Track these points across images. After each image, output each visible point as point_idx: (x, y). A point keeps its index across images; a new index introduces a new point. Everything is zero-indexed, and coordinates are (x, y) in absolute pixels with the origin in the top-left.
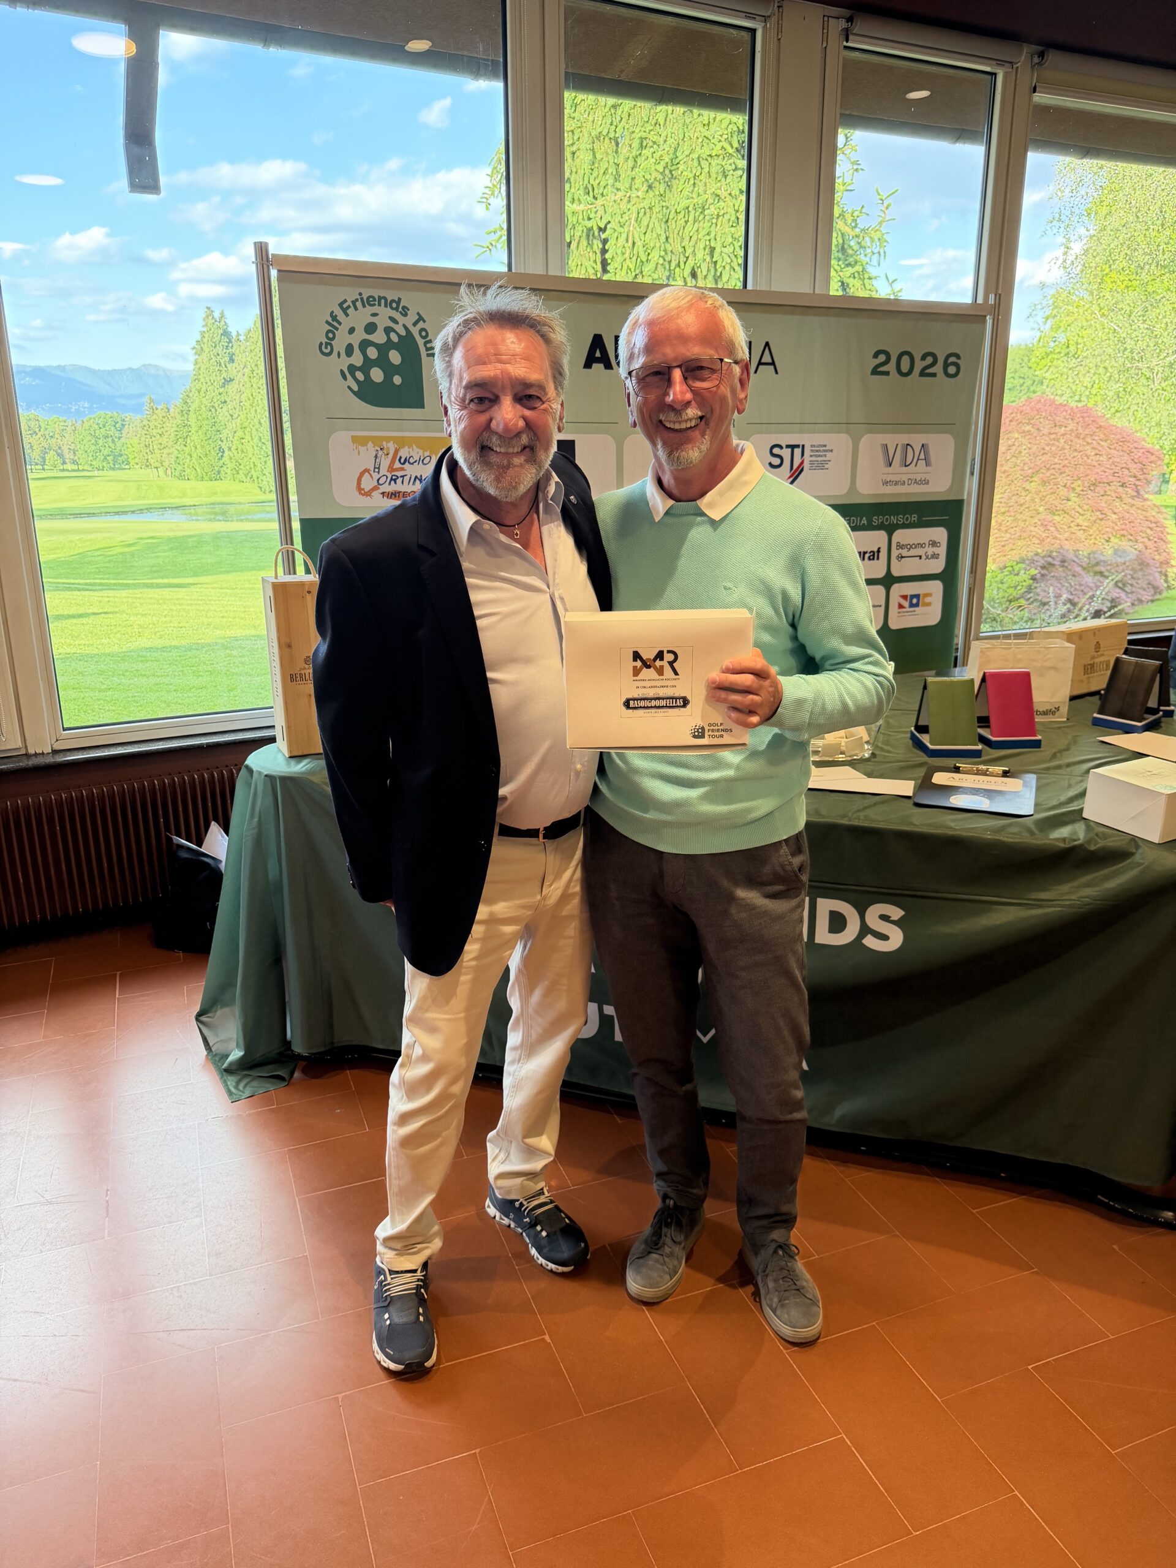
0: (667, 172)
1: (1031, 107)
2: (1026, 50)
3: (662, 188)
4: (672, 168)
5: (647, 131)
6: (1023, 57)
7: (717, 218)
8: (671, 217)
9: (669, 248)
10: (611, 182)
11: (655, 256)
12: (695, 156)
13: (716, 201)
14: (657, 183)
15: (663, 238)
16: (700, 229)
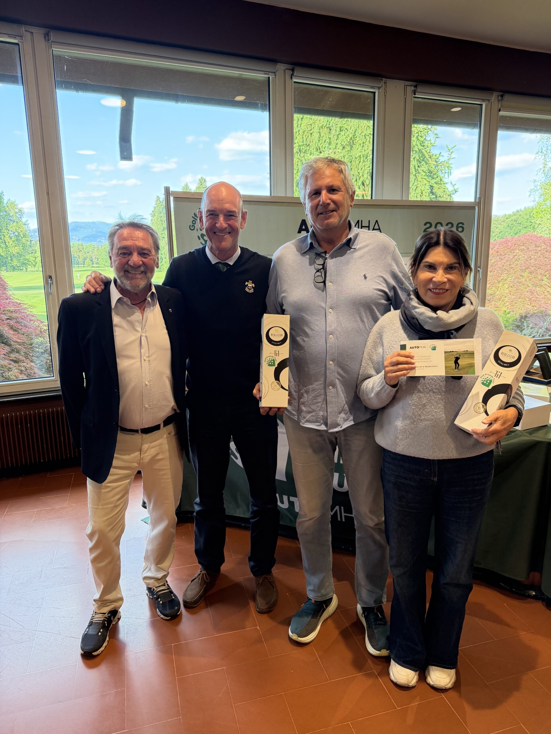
0: (351, 141)
1: (499, 117)
2: (495, 94)
4: (353, 140)
5: (343, 124)
8: (353, 160)
10: (327, 145)
14: (347, 146)
16: (366, 165)
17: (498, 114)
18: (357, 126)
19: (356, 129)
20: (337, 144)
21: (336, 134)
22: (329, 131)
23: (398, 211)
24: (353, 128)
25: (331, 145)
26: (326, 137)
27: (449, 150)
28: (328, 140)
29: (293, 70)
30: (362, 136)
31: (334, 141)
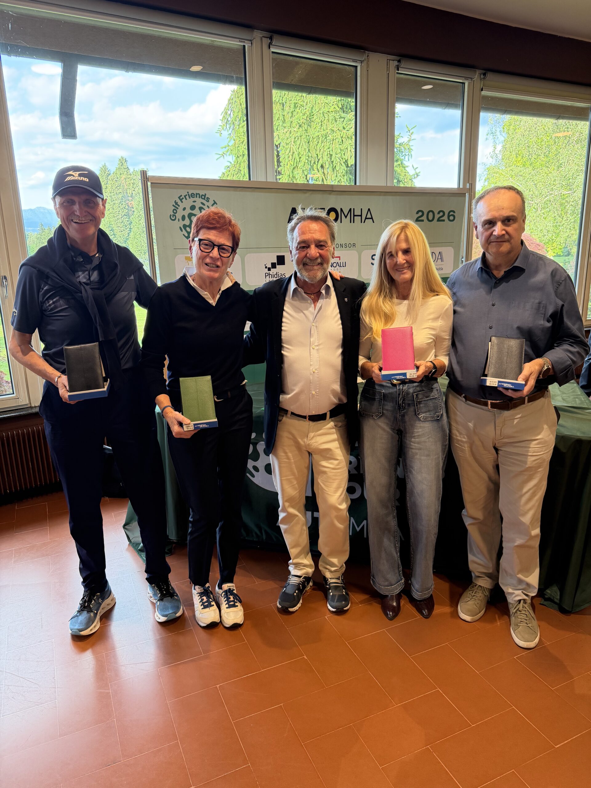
0: (308, 119)
1: (481, 97)
2: (478, 72)
3: (306, 126)
4: (310, 117)
5: (298, 100)
6: (477, 76)
7: (333, 140)
8: (310, 140)
9: (310, 155)
10: (281, 124)
11: (304, 159)
12: (321, 112)
13: (332, 133)
14: (304, 124)
15: (307, 150)
16: (325, 146)
17: (480, 93)
18: (314, 103)
19: (313, 106)
20: (291, 122)
21: (290, 111)
22: (282, 108)
23: (390, 198)
24: (309, 105)
25: (285, 123)
26: (279, 114)
27: (409, 130)
28: (281, 118)
29: (271, 38)
30: (320, 114)
31: (288, 118)
